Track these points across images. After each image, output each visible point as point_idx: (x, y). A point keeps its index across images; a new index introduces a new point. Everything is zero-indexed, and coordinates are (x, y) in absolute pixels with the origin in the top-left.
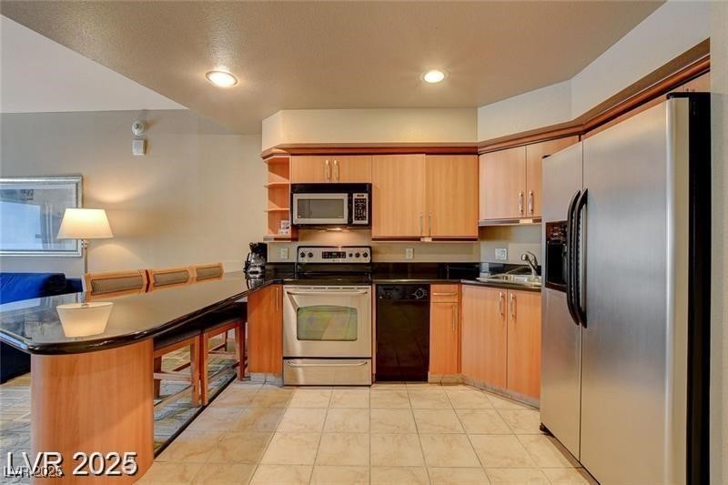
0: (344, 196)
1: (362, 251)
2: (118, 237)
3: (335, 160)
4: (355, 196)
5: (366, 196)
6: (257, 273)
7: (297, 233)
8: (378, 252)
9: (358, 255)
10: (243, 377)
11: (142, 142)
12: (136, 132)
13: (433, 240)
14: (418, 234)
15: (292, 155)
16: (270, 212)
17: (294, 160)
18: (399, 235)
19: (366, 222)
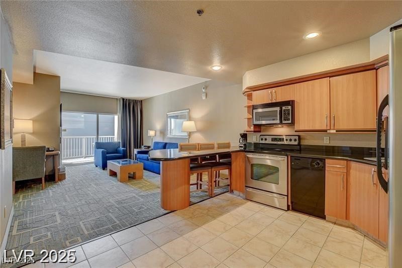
0: (278, 109)
1: (293, 138)
2: (198, 131)
3: (274, 90)
4: (284, 108)
5: (290, 107)
6: (242, 147)
7: (260, 128)
8: (304, 139)
9: (291, 140)
10: (232, 191)
11: (205, 94)
12: (203, 90)
13: (337, 131)
14: (324, 128)
15: (254, 91)
16: (248, 119)
17: (254, 93)
18: (311, 128)
19: (290, 122)
